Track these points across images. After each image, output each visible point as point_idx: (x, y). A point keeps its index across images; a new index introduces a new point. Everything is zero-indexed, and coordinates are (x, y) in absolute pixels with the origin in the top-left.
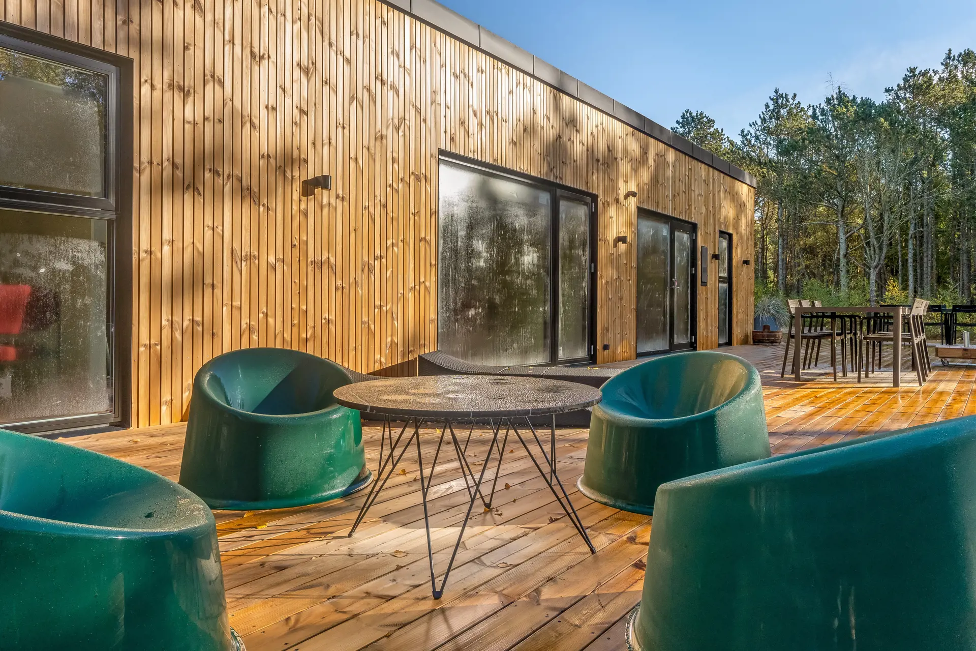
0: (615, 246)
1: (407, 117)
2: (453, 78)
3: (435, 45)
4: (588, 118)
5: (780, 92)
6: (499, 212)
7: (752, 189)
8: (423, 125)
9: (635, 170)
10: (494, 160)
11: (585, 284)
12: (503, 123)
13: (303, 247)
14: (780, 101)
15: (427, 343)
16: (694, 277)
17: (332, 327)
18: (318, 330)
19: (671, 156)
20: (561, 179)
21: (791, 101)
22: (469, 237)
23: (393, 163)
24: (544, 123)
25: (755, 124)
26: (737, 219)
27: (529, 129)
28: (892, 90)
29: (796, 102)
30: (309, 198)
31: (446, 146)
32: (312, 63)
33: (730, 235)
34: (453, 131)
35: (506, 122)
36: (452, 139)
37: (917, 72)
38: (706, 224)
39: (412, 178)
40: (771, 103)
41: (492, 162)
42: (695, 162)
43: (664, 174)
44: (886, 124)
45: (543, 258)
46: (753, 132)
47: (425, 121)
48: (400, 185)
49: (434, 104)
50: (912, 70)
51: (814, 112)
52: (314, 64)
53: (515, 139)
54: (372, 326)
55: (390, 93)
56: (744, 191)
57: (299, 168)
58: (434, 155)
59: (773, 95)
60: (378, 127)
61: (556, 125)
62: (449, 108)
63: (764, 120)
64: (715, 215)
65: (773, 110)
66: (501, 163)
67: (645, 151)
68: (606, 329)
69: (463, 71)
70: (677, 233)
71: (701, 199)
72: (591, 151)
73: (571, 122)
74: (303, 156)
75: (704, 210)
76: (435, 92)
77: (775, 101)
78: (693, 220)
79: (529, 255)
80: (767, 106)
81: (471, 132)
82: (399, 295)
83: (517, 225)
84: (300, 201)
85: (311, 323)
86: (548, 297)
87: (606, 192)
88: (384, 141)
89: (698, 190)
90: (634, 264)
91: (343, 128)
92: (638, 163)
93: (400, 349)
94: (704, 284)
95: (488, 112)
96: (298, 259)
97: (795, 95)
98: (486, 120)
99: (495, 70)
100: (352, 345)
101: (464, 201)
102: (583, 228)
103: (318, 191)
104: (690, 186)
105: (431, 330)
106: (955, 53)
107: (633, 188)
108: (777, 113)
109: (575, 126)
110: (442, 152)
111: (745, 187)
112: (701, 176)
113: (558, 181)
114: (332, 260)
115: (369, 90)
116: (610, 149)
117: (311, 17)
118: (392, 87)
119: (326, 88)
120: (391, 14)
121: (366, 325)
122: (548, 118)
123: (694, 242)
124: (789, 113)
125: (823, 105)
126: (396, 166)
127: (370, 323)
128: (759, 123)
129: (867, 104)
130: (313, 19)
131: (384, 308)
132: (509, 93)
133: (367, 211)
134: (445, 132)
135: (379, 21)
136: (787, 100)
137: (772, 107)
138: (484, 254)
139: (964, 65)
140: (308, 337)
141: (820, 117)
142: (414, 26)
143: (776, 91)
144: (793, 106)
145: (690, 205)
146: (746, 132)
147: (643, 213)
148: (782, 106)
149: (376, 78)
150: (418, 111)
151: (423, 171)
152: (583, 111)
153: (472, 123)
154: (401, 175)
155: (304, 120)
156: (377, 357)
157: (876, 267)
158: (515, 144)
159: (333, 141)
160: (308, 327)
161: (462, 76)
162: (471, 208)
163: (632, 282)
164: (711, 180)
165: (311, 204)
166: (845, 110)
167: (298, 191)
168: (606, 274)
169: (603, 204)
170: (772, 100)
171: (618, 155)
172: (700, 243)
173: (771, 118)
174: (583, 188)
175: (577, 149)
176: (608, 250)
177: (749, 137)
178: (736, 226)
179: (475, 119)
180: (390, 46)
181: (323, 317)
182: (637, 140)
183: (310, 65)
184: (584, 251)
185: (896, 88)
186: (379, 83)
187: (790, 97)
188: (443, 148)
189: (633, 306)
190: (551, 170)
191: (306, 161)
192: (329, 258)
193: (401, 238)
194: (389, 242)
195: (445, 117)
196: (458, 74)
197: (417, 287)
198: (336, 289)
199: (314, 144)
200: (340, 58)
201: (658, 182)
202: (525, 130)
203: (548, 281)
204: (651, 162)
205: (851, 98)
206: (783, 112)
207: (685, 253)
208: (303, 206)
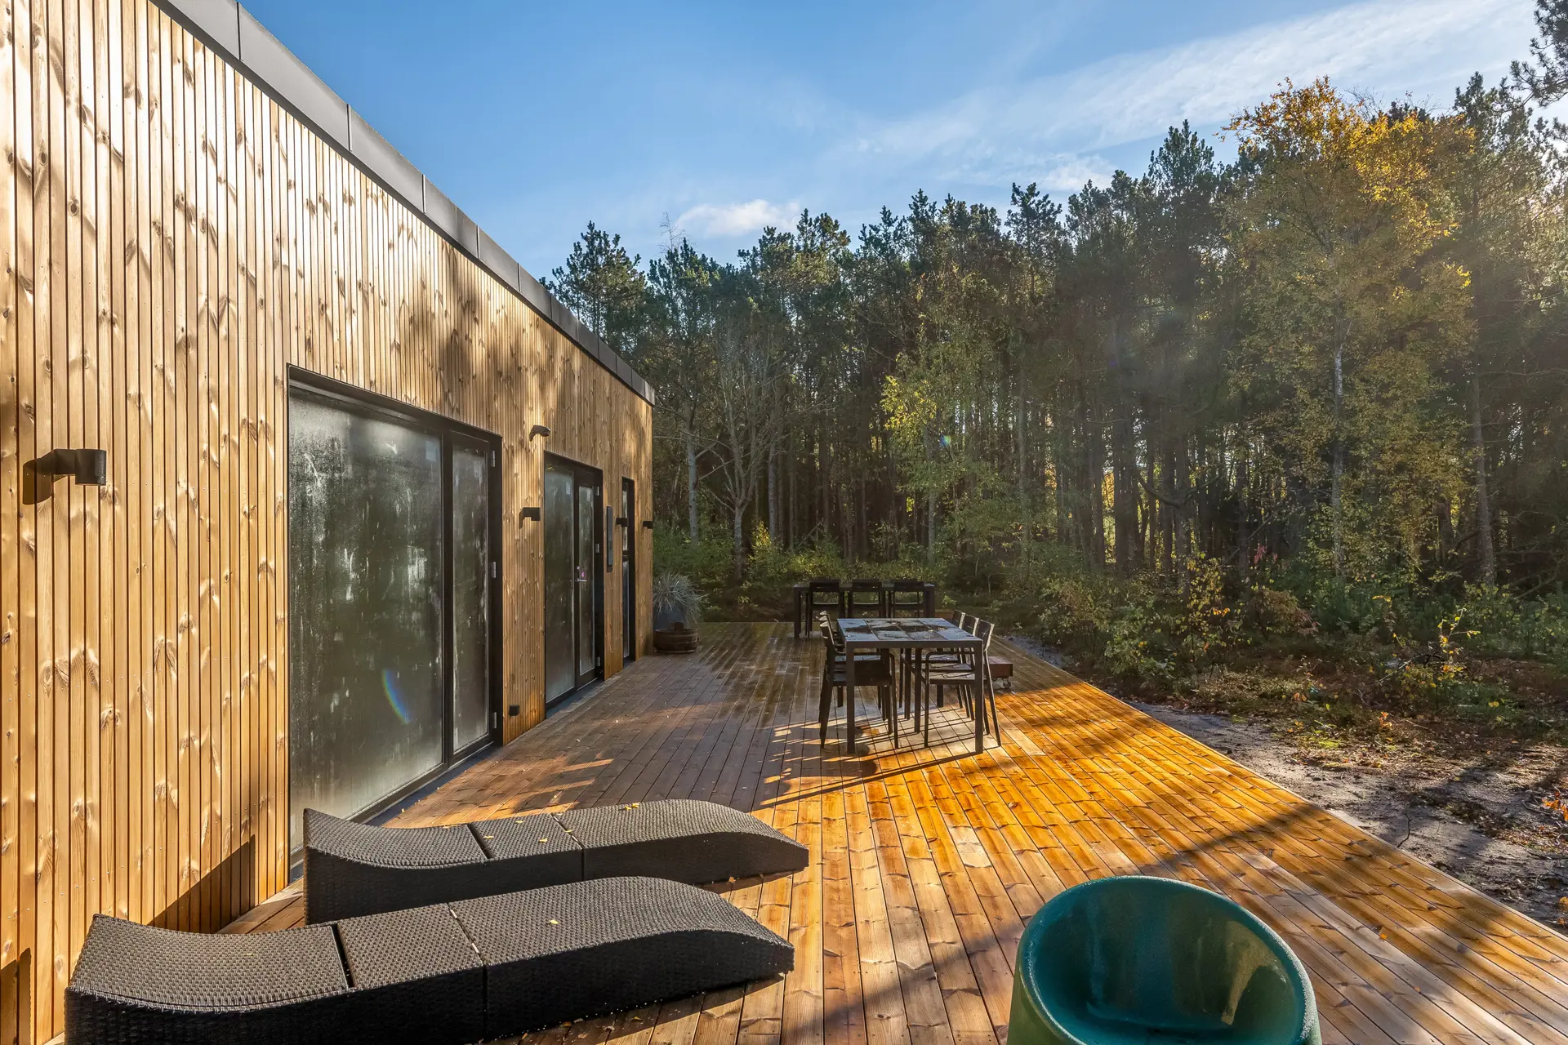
0: (521, 525)
1: (232, 297)
2: (307, 212)
3: (278, 137)
4: (489, 297)
5: (596, 229)
6: (372, 486)
7: (650, 407)
8: (261, 313)
9: (542, 388)
10: (371, 382)
11: (484, 602)
12: (382, 308)
13: (28, 636)
14: (597, 243)
15: (272, 795)
16: (599, 557)
17: (93, 824)
18: (62, 845)
19: (577, 361)
20: (458, 411)
21: (612, 246)
22: (329, 544)
23: (209, 402)
24: (435, 307)
25: (560, 271)
26: (638, 456)
27: (416, 319)
28: (748, 254)
29: (619, 247)
30: (40, 505)
31: (300, 360)
32: (43, 156)
33: (631, 483)
34: (309, 327)
35: (385, 305)
36: (309, 344)
37: (776, 236)
38: (610, 471)
39: (244, 431)
40: (584, 244)
41: (367, 388)
42: (599, 369)
43: (570, 393)
44: (755, 305)
45: (431, 566)
46: (557, 284)
47: (264, 302)
48: (224, 451)
49: (278, 268)
50: (770, 231)
51: (653, 271)
52: (46, 158)
53: (398, 341)
54: (174, 794)
55: (202, 238)
56: (644, 410)
57: (17, 430)
58: (280, 378)
59: (586, 231)
60: (181, 323)
61: (452, 312)
62: (303, 276)
63: (573, 269)
64: (618, 452)
65: (587, 255)
66: (381, 390)
67: (551, 357)
68: (513, 678)
69: (321, 199)
70: (581, 489)
71: (605, 428)
72: (493, 354)
73: (469, 305)
74: (25, 401)
75: (608, 449)
76: (279, 240)
77: (590, 240)
78: (598, 466)
79: (413, 564)
80: (577, 247)
81: (336, 326)
82: (224, 703)
83: (398, 507)
84: (19, 516)
85: (46, 831)
86: (440, 638)
87: (510, 429)
88: (192, 352)
89: (603, 415)
90: (541, 554)
91: (112, 322)
92: (545, 375)
93: (226, 826)
94: (610, 567)
95: (360, 285)
96: (15, 672)
97: (617, 238)
98: (357, 304)
99: (369, 199)
100: (136, 851)
101: (321, 470)
102: (482, 499)
103: (60, 485)
104: (595, 412)
105: (278, 762)
106: (812, 216)
107: (540, 422)
108: (592, 260)
109: (474, 312)
110: (294, 373)
111: (644, 403)
112: (604, 392)
113: (454, 417)
114: (92, 656)
115: (161, 231)
116: (515, 352)
117: (38, 37)
118: (206, 227)
119: (73, 222)
120: (199, 55)
121: (163, 794)
122: (441, 297)
123: (598, 500)
124: (609, 263)
125: (664, 262)
126: (214, 407)
127: (170, 786)
128: (567, 271)
129: (727, 273)
130: (41, 40)
131: (196, 742)
132: (389, 247)
133: (162, 520)
134: (297, 328)
135: (178, 68)
136: (607, 243)
137: (585, 250)
138: (352, 576)
139: (823, 235)
140: (40, 868)
141: (661, 280)
142: (241, 88)
143: (591, 226)
144: (615, 253)
145: (595, 441)
146: (547, 283)
147: (549, 458)
148: (600, 252)
149: (176, 204)
150: (252, 282)
151: (262, 417)
152: (484, 284)
153: (336, 305)
154: (224, 431)
155: (27, 304)
156: (184, 862)
157: (743, 504)
158: (398, 347)
159: (91, 354)
160: (41, 842)
161: (320, 206)
162: (331, 483)
163: (539, 586)
164: (614, 398)
165: (45, 522)
166: (695, 275)
167: (15, 491)
168: (513, 579)
169: (507, 452)
170: (586, 238)
171: (524, 362)
172: (606, 503)
173: (583, 266)
174: (483, 427)
175: (478, 355)
176: (513, 534)
177: (552, 291)
178: (637, 472)
179: (342, 299)
180: (201, 131)
181: (74, 805)
182: (544, 335)
183: (38, 161)
184: (482, 541)
185: (751, 252)
186: (180, 216)
187: (611, 239)
188: (294, 363)
189: (541, 628)
190: (446, 396)
191: (33, 411)
192: (85, 653)
193: (226, 572)
194: (204, 588)
195: (297, 295)
196: (314, 204)
197: (255, 676)
198: (101, 725)
199: (50, 365)
200: (103, 150)
201: (564, 406)
202: (412, 320)
203: (438, 606)
204: (558, 374)
205: (700, 257)
206: (601, 260)
207: (588, 521)
208: (27, 534)
